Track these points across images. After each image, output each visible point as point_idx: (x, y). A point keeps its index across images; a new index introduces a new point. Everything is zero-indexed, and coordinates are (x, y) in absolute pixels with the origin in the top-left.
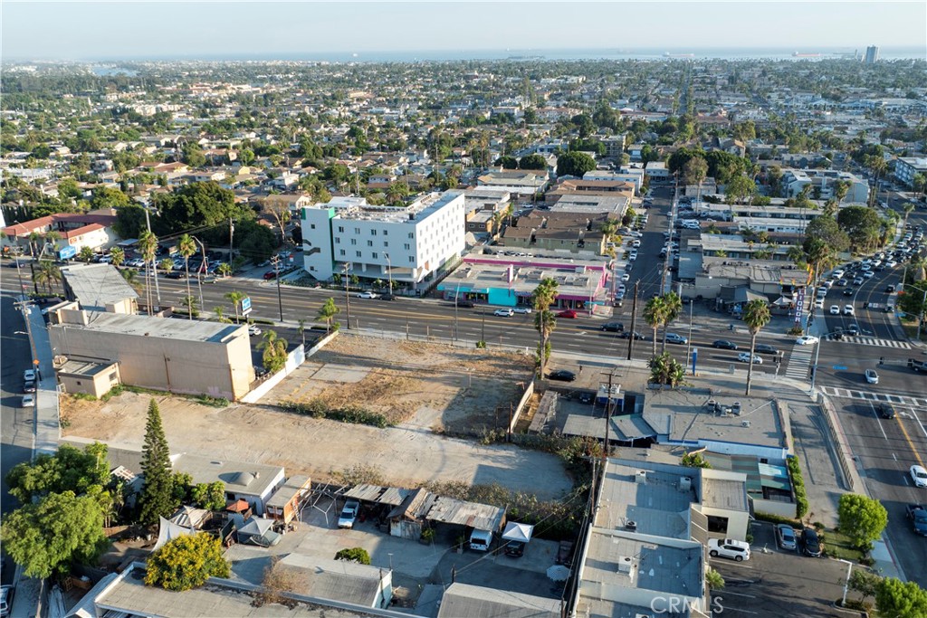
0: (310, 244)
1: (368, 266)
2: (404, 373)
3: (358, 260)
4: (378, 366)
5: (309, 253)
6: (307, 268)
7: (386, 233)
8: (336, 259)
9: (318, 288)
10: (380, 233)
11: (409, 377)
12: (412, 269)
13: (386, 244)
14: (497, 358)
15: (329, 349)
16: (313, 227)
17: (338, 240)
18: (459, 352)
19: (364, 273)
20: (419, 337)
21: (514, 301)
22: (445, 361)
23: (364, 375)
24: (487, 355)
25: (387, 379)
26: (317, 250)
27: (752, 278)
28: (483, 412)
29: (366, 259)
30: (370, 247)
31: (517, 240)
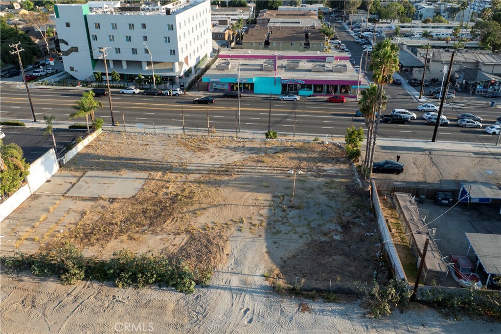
0: (67, 44)
1: (128, 62)
2: (192, 177)
3: (118, 57)
4: (156, 169)
5: (67, 53)
6: (67, 69)
7: (144, 26)
8: (95, 58)
9: (78, 87)
10: (138, 26)
11: (200, 182)
12: (173, 63)
13: (145, 38)
14: (296, 150)
15: (91, 151)
16: (68, 25)
17: (95, 38)
18: (248, 145)
19: (125, 69)
20: (198, 131)
21: (278, 89)
22: (237, 157)
23: (139, 184)
24: (282, 147)
25: (172, 188)
26: (75, 49)
27: (480, 60)
28: (325, 235)
29: (126, 56)
30: (129, 43)
31: (254, 44)
